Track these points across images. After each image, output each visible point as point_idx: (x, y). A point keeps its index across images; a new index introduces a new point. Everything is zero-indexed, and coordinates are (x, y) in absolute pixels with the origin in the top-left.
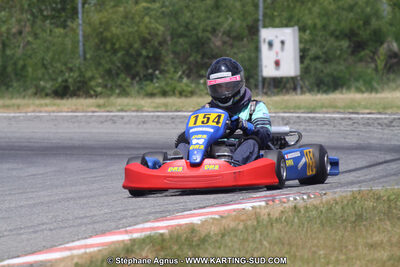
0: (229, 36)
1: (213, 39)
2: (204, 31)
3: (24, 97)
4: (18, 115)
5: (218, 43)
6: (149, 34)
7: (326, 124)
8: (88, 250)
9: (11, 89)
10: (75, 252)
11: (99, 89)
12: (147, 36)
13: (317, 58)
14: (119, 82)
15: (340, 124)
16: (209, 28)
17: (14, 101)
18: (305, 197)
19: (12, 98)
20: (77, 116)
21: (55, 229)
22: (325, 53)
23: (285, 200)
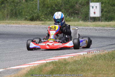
0: (81, 5)
1: (76, 5)
2: (73, 3)
3: (21, 21)
4: (19, 25)
5: (78, 7)
6: (58, 3)
7: (107, 31)
8: (34, 65)
9: (18, 18)
10: (31, 66)
11: (43, 19)
12: (57, 3)
13: (106, 12)
14: (49, 17)
15: (112, 31)
16: (75, 2)
17: (18, 22)
18: (99, 51)
19: (18, 21)
20: (36, 27)
21: (26, 59)
22: (109, 10)
23: (93, 52)
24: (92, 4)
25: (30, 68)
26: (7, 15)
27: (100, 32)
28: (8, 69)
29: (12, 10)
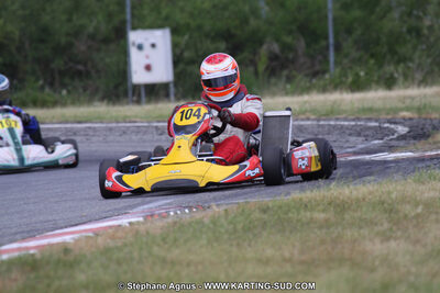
0: (93, 40)
1: (76, 43)
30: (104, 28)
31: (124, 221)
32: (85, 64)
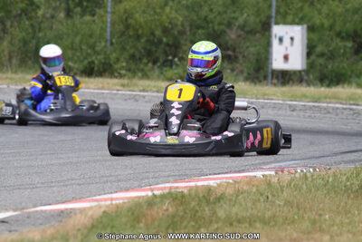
0: (243, 30)
1: (228, 31)
2: (220, 24)
5: (233, 36)
7: (329, 113)
11: (123, 72)
12: (167, 24)
13: (322, 55)
14: (142, 66)
15: (342, 113)
16: (225, 22)
18: (311, 170)
20: (103, 93)
21: (84, 184)
22: (331, 51)
23: (293, 172)
24: (278, 30)
25: (103, 210)
26: (10, 59)
27: (307, 115)
28: (29, 213)
29: (25, 43)
30: (253, 21)
31: (259, 174)
32: (234, 51)
